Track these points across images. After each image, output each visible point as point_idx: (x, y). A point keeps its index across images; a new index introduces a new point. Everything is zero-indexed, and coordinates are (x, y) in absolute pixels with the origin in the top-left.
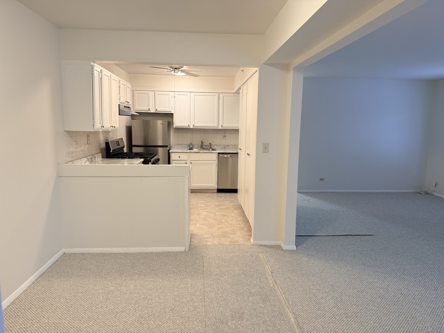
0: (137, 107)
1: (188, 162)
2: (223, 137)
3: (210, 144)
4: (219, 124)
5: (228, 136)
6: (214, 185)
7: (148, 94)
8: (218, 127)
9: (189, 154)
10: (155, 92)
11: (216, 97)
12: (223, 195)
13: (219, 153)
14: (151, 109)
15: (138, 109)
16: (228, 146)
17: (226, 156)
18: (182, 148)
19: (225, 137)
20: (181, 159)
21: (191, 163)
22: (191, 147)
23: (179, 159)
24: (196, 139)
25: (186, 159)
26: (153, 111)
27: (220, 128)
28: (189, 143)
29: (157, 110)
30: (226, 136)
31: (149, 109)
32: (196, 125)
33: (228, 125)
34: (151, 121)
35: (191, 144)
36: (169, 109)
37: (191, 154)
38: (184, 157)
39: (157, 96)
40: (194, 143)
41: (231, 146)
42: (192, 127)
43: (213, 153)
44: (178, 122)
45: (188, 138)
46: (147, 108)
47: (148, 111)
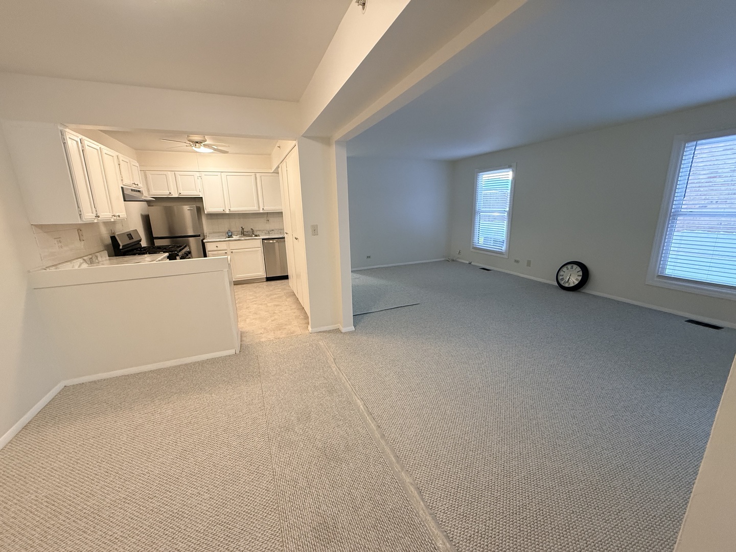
1: (229, 252)
2: (266, 222)
3: (252, 229)
4: (259, 207)
5: (271, 219)
6: (262, 274)
7: (166, 175)
8: (259, 210)
9: (228, 242)
10: (175, 172)
11: (253, 177)
12: (273, 283)
13: (263, 239)
14: (173, 193)
15: (154, 194)
16: (273, 230)
17: (271, 241)
18: (219, 236)
20: (218, 249)
21: (232, 252)
22: (230, 234)
23: (216, 249)
24: (236, 225)
25: (225, 248)
26: (175, 195)
27: (261, 211)
28: (227, 230)
29: (180, 193)
30: (269, 220)
31: (170, 193)
32: (232, 209)
33: (269, 208)
34: (175, 207)
35: (229, 230)
36: (195, 192)
37: (230, 242)
38: (222, 246)
39: (179, 178)
40: (233, 230)
42: (227, 212)
43: (256, 239)
44: (210, 207)
45: (225, 225)
46: (168, 192)
47: (169, 195)
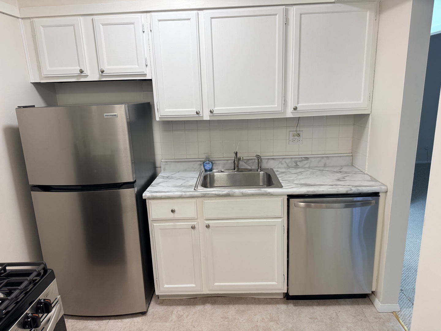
0: (48, 68)
1: (200, 225)
2: (291, 138)
3: (259, 157)
4: (285, 103)
5: (306, 132)
6: (276, 284)
7: (73, 25)
8: (285, 112)
10: (95, 17)
11: (278, 20)
13: (290, 197)
14: (87, 71)
16: (307, 158)
19: (299, 135)
21: (208, 227)
22: (208, 167)
25: (193, 215)
27: (289, 114)
28: (203, 157)
29: (102, 72)
30: (301, 134)
31: (82, 72)
32: (218, 110)
33: (312, 105)
36: (137, 66)
37: (207, 201)
39: (101, 30)
40: (215, 156)
41: (313, 160)
42: (206, 117)
43: (271, 195)
44: (166, 105)
45: (199, 145)
46: (75, 70)
47: (79, 76)
